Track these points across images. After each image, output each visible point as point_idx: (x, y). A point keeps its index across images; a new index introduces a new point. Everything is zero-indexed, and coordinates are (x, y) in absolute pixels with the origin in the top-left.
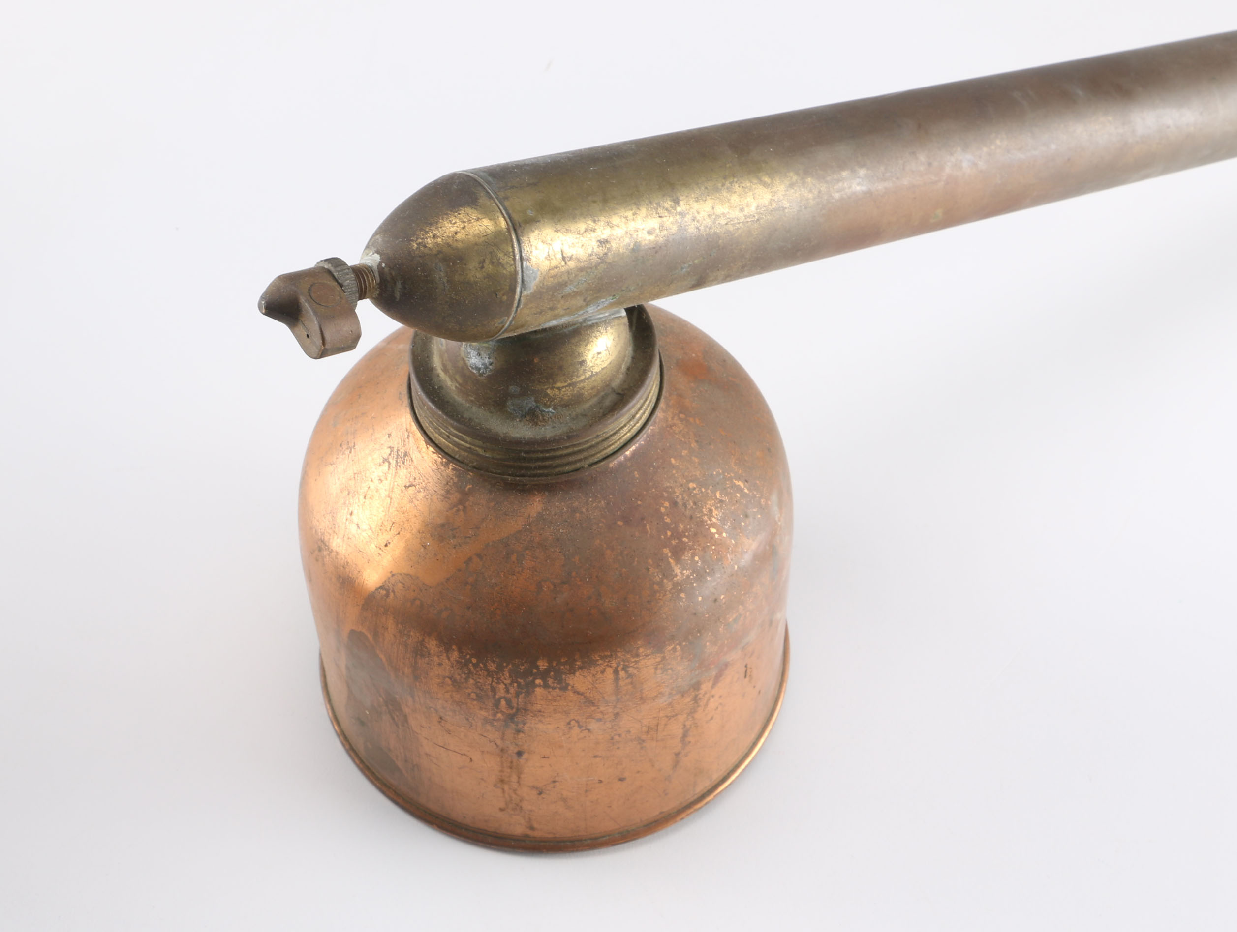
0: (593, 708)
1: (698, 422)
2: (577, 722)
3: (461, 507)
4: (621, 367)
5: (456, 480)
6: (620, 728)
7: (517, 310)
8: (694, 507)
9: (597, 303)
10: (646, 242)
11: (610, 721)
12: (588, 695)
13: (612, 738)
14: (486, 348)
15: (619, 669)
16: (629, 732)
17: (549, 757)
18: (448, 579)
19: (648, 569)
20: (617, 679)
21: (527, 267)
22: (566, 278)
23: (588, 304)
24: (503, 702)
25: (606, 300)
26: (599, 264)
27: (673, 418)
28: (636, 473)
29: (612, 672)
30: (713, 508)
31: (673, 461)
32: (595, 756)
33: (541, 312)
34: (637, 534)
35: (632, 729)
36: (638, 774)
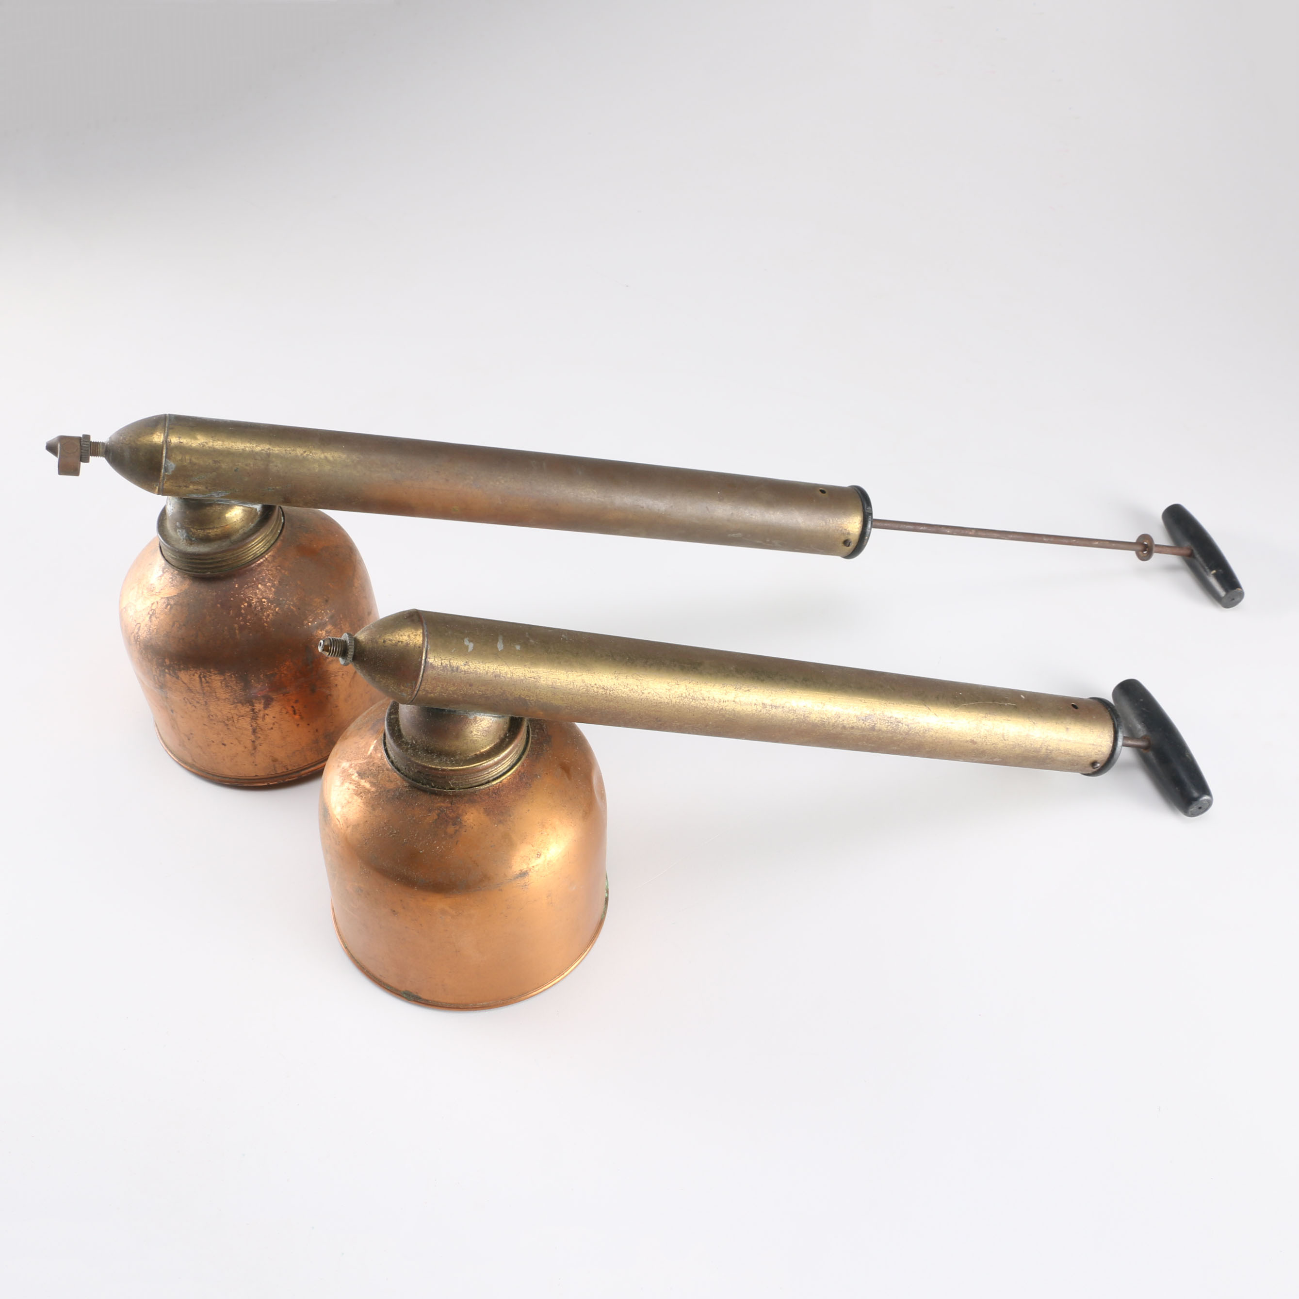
0: (194, 694)
1: (286, 573)
2: (187, 699)
6: (211, 711)
7: (163, 482)
8: (260, 610)
9: (217, 492)
11: (204, 705)
12: (189, 685)
13: (209, 717)
14: (178, 503)
15: (202, 676)
16: (216, 716)
19: (224, 632)
20: (201, 681)
22: (192, 473)
23: (210, 491)
24: (158, 678)
27: (272, 567)
29: (198, 676)
31: (260, 586)
32: (204, 725)
33: (180, 487)
34: (225, 613)
35: (218, 714)
36: (232, 745)
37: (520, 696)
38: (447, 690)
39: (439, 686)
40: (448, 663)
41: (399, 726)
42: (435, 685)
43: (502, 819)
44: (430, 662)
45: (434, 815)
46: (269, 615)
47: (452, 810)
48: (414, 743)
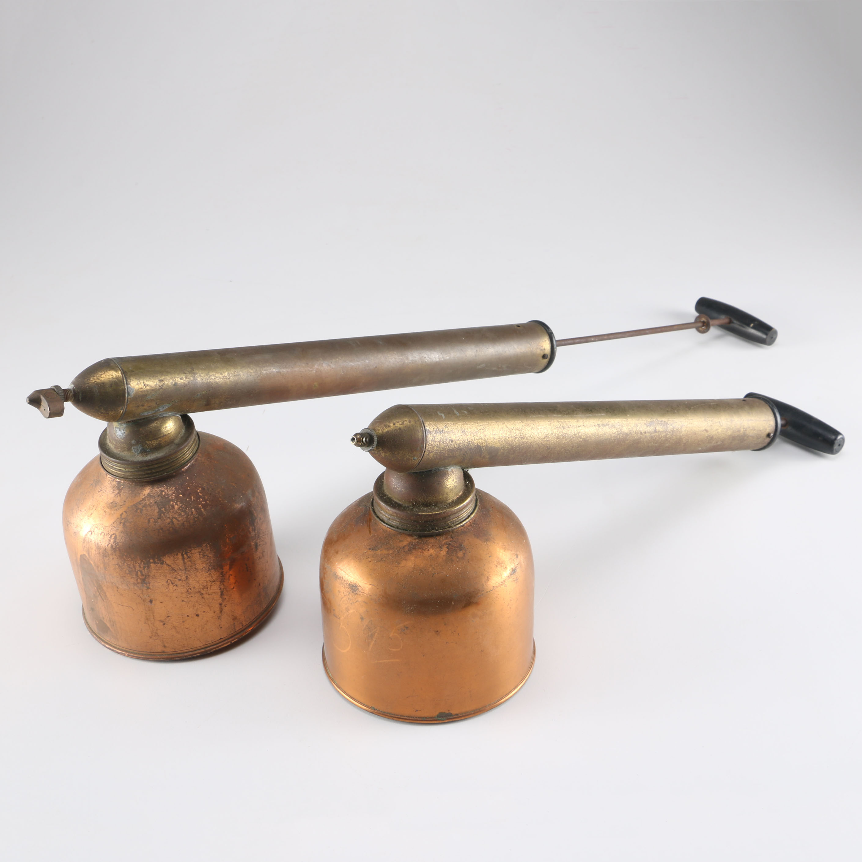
0: (176, 573)
3: (119, 495)
4: (178, 435)
5: (117, 485)
6: (190, 585)
7: (127, 404)
8: (212, 490)
9: (162, 406)
10: (180, 382)
11: (185, 581)
12: (172, 566)
13: (188, 591)
14: (122, 427)
15: (184, 553)
16: (194, 588)
17: (163, 602)
18: (114, 522)
19: (193, 513)
20: (183, 559)
21: (129, 387)
22: (147, 393)
23: (158, 406)
24: (139, 573)
25: (166, 405)
26: (160, 389)
28: (187, 477)
29: (180, 555)
30: (221, 492)
31: (203, 474)
32: (183, 601)
33: (138, 406)
34: (188, 499)
35: (195, 586)
36: (205, 613)
39: (435, 446)
45: (444, 552)
46: (219, 492)
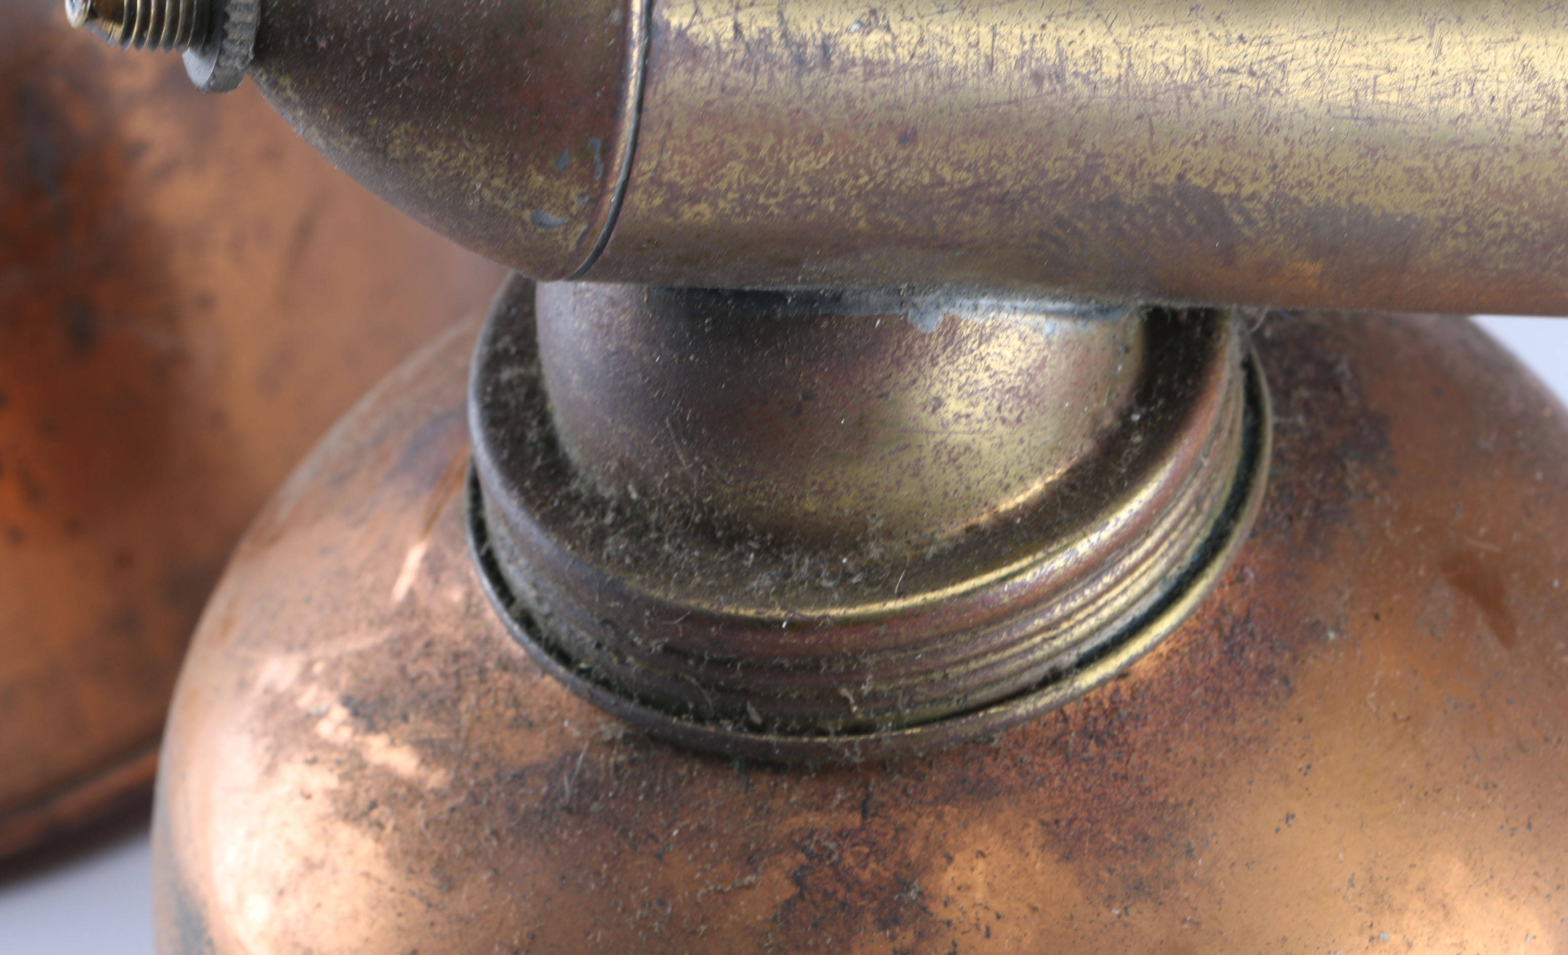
37: (1180, 177)
38: (781, 171)
39: (734, 156)
40: (770, 22)
41: (544, 418)
42: (714, 151)
43: (1145, 871)
44: (674, 22)
47: (872, 844)
48: (634, 496)
